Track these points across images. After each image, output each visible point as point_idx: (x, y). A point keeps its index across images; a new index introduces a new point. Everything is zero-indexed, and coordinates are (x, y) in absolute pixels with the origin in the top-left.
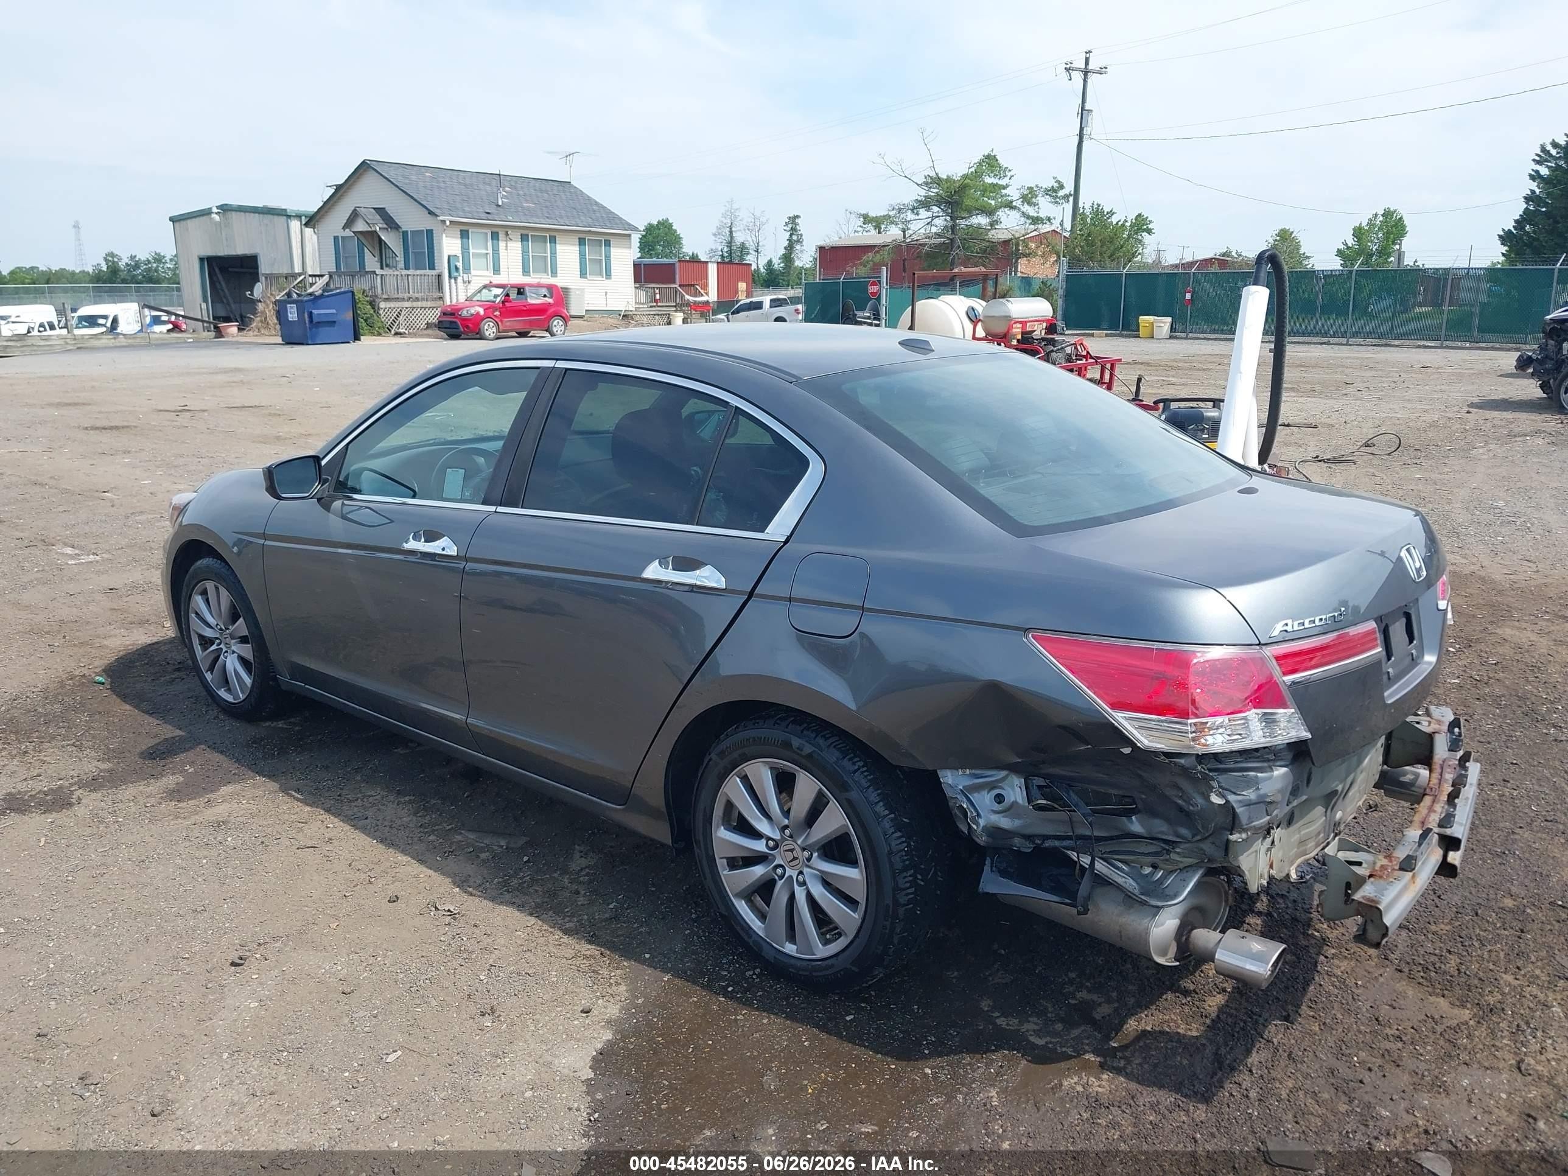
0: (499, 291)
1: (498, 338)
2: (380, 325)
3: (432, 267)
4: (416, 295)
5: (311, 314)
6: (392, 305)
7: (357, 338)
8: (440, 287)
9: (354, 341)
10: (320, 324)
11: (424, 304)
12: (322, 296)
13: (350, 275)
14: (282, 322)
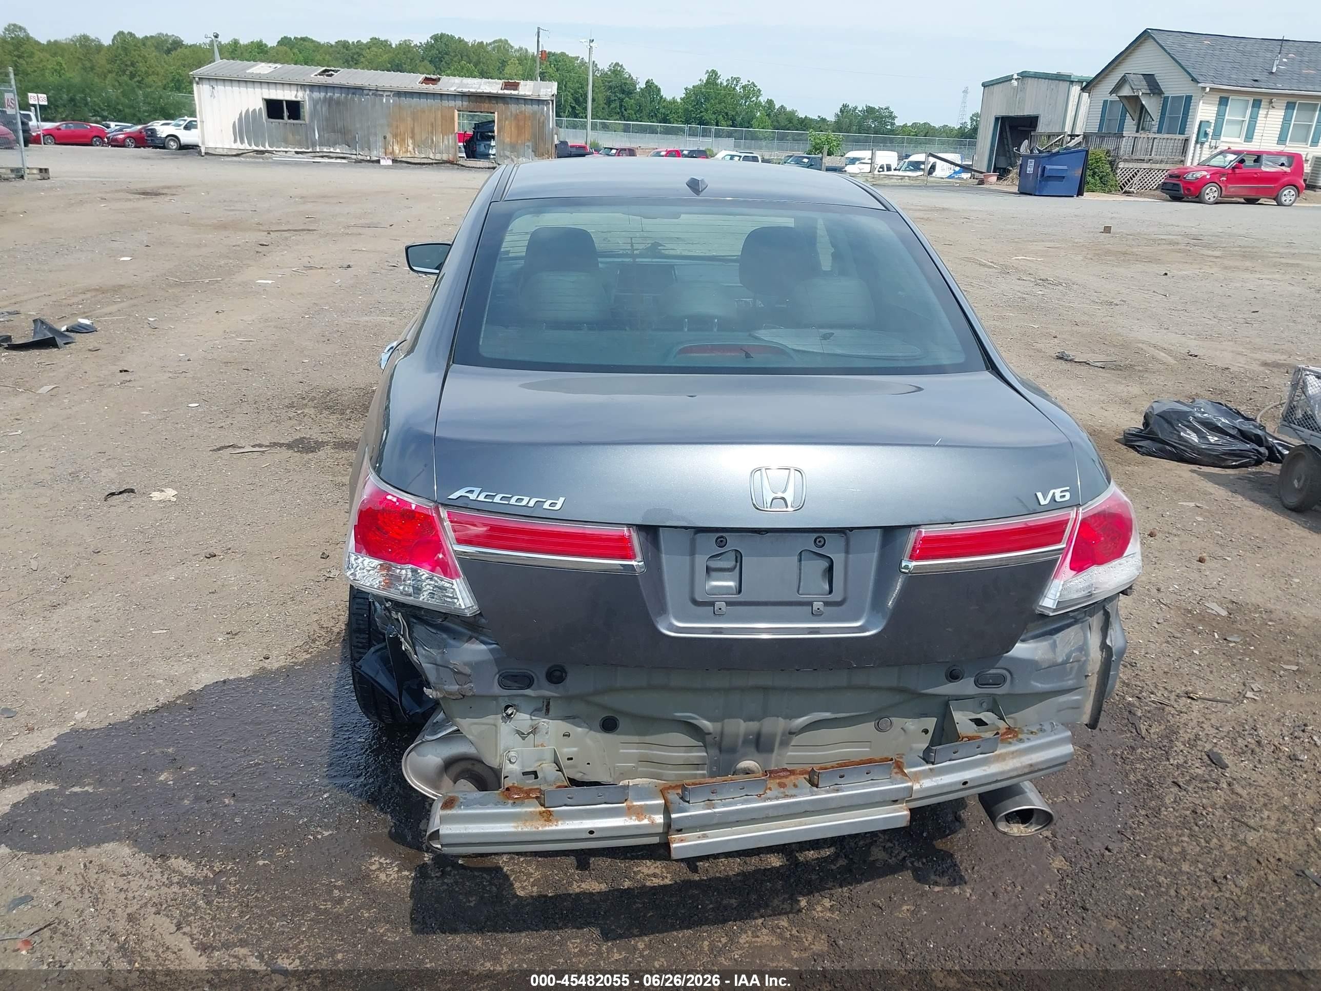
0: (1231, 157)
1: (1216, 203)
2: (1113, 183)
3: (1182, 132)
4: (1158, 157)
5: (1044, 169)
6: (1130, 165)
7: (1080, 193)
8: (1184, 151)
9: (1077, 196)
10: (1050, 178)
11: (1162, 166)
12: (1058, 153)
13: (1101, 136)
14: (1022, 173)
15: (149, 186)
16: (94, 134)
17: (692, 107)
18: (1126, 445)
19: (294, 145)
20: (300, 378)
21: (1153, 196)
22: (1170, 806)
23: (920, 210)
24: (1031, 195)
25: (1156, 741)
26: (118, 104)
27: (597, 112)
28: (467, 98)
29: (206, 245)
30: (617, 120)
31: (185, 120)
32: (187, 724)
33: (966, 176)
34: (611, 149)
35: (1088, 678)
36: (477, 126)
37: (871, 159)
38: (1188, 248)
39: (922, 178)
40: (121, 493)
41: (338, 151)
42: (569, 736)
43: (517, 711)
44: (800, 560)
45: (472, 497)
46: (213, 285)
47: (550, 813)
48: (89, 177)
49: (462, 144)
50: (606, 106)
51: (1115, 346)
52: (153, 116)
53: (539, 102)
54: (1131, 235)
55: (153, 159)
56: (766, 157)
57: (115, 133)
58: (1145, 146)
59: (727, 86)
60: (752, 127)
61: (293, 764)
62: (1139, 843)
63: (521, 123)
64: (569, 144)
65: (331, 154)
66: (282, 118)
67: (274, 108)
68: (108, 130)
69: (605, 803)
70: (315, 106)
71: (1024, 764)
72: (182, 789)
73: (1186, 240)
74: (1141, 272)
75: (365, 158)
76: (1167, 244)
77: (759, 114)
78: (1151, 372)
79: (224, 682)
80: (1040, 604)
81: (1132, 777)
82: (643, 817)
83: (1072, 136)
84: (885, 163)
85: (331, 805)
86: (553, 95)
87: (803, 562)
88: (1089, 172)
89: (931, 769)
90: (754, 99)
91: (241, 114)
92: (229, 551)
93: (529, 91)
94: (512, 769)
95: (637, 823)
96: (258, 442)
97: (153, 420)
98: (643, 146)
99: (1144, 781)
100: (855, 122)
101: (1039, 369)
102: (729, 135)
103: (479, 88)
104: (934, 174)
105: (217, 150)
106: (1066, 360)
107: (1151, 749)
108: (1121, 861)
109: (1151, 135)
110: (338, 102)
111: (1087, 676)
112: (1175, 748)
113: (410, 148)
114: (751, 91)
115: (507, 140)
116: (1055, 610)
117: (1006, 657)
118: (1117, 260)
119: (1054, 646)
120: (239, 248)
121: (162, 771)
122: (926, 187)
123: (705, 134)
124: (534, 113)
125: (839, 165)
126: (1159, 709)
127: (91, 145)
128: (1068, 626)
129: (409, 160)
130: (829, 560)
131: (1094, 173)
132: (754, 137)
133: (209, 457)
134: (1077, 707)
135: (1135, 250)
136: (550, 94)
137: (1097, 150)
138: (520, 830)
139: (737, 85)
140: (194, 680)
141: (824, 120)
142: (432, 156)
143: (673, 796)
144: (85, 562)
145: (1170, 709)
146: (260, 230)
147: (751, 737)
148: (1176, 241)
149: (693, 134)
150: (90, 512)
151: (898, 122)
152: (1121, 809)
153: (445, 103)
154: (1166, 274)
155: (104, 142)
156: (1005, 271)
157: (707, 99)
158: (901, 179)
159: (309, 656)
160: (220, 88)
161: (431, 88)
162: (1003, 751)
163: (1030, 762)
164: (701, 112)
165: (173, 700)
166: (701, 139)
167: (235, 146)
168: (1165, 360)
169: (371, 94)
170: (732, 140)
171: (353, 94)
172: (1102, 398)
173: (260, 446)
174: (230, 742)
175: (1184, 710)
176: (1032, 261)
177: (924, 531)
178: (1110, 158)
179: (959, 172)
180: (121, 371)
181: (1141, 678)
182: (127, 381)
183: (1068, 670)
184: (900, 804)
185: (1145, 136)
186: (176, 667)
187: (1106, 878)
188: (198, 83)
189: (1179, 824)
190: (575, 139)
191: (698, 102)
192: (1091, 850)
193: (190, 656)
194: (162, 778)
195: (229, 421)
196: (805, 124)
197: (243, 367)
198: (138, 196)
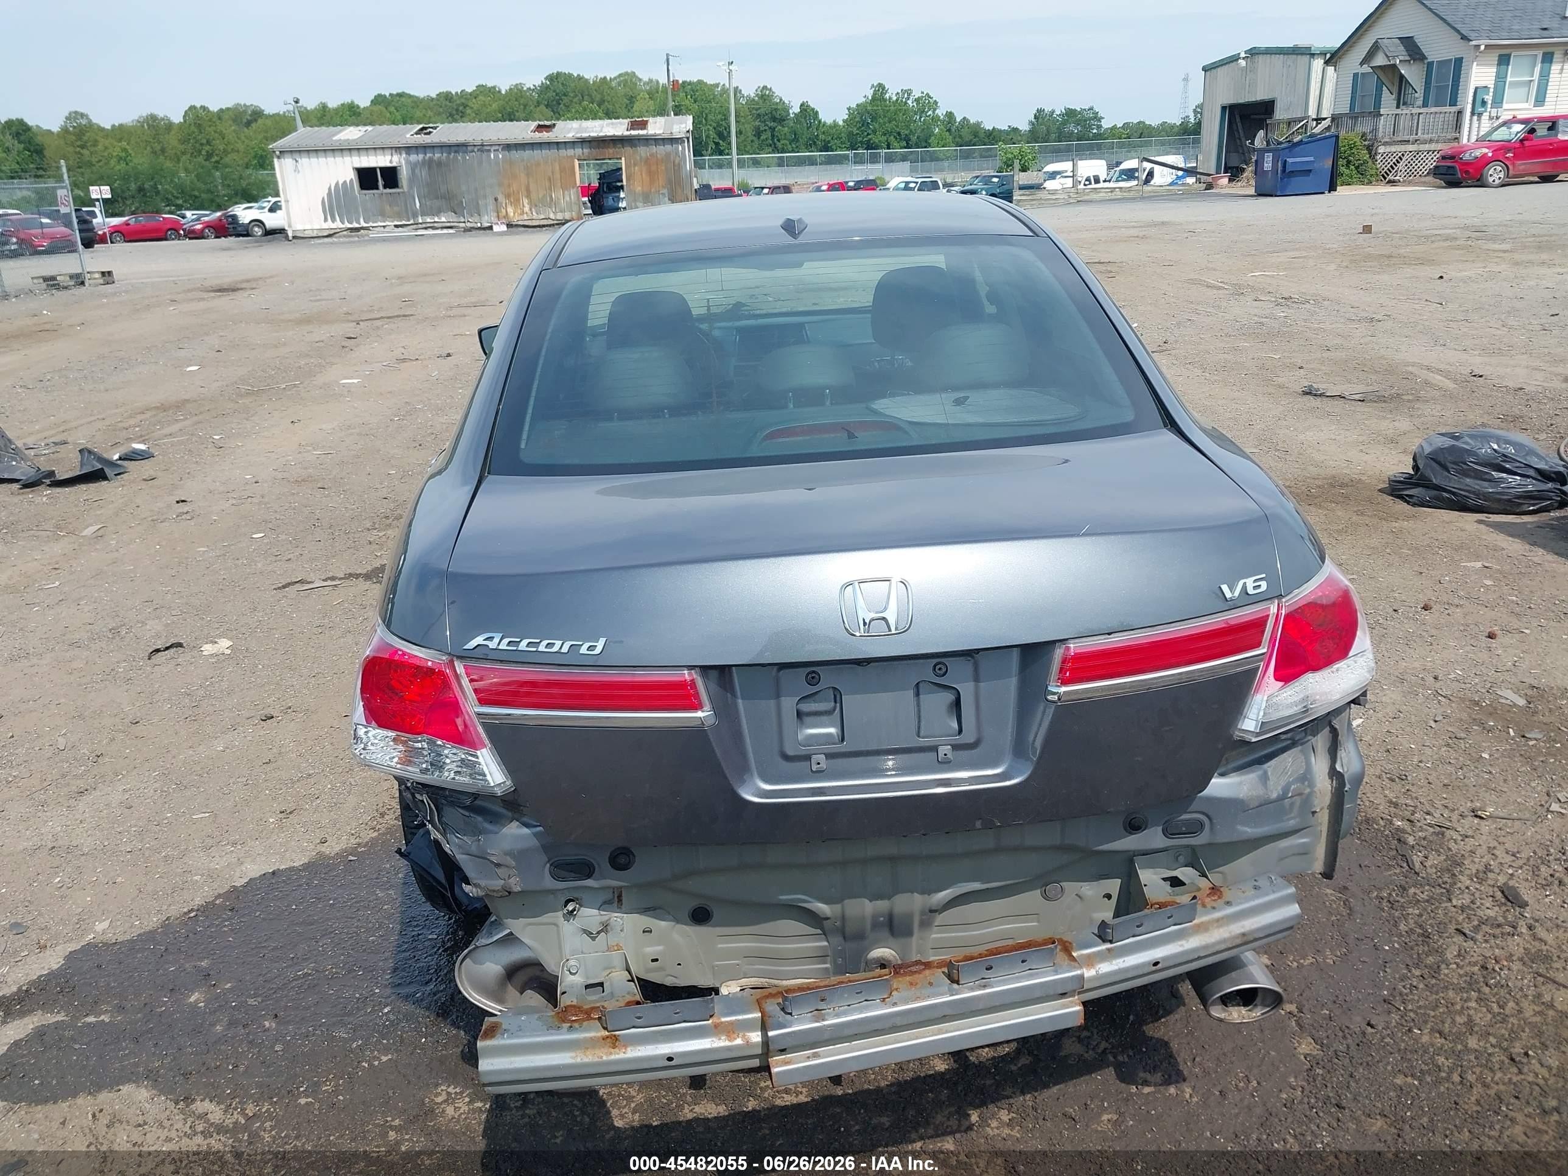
0: (1518, 127)
1: (1503, 186)
2: (1373, 172)
3: (1453, 103)
4: (1426, 136)
5: (1285, 163)
6: (1393, 149)
7: (1332, 188)
8: (1458, 126)
9: (1329, 192)
10: (1293, 173)
11: (1433, 146)
12: (1301, 142)
13: (1354, 116)
14: (1258, 172)
15: (226, 281)
16: (169, 227)
17: (858, 129)
18: (1392, 495)
19: (392, 217)
20: (384, 493)
21: (1424, 184)
22: (1452, 961)
23: (1134, 227)
24: (1271, 196)
25: (1434, 876)
26: (193, 190)
27: (745, 146)
28: (588, 144)
29: (285, 344)
30: (770, 153)
31: (269, 201)
32: (226, 929)
33: (1191, 180)
34: (763, 188)
35: (1316, 815)
36: (602, 177)
37: (1073, 171)
38: (1469, 243)
39: (1137, 188)
40: (167, 648)
41: (443, 219)
42: (651, 931)
43: (581, 906)
44: (917, 694)
45: (492, 645)
46: (290, 390)
47: (616, 1038)
48: (161, 277)
49: (586, 199)
50: (754, 138)
51: (1376, 372)
52: (234, 200)
53: (673, 141)
54: (1397, 233)
55: (234, 249)
56: (949, 180)
57: (192, 224)
58: (1408, 124)
59: (897, 100)
60: (930, 146)
61: (350, 971)
62: (1412, 1014)
63: (654, 168)
64: (713, 187)
65: (436, 225)
66: (377, 188)
67: (367, 178)
68: (183, 221)
69: (685, 1021)
70: (413, 170)
71: (1233, 934)
72: (215, 1012)
73: (1468, 233)
74: (1410, 278)
75: (475, 225)
76: (1444, 240)
77: (937, 130)
78: (1423, 401)
79: (274, 873)
80: (1239, 727)
81: (1402, 927)
82: (735, 1036)
83: (1318, 120)
84: (1091, 174)
85: (392, 1022)
86: (688, 132)
87: (921, 696)
88: (1341, 162)
89: (1109, 950)
90: (930, 113)
91: (330, 189)
92: (289, 711)
93: (660, 129)
94: (571, 982)
95: (727, 1043)
96: (331, 574)
97: (211, 557)
98: (799, 181)
99: (1419, 931)
100: (1054, 129)
101: (1281, 408)
102: (904, 158)
103: (601, 131)
104: (1152, 183)
105: (306, 232)
106: (1315, 395)
107: (1427, 888)
108: (1388, 1040)
109: (1415, 111)
110: (439, 164)
111: (1314, 813)
112: (1459, 885)
113: (527, 209)
114: (926, 103)
115: (639, 189)
116: (1258, 734)
117: (1200, 797)
118: (1380, 265)
119: (1265, 778)
120: (321, 344)
121: (193, 991)
122: (1143, 198)
123: (874, 159)
124: (668, 155)
125: (1037, 182)
126: (1437, 834)
127: (166, 239)
128: (1283, 750)
129: (526, 223)
130: (954, 692)
131: (1349, 162)
132: (934, 158)
133: (272, 596)
134: (1305, 852)
135: (1402, 251)
136: (685, 130)
137: (1348, 135)
138: (579, 1060)
139: (908, 99)
140: (238, 874)
141: (1015, 130)
142: (552, 216)
143: (772, 1006)
144: (121, 736)
145: (1452, 832)
146: (349, 321)
147: (882, 919)
148: (1455, 236)
149: (859, 160)
150: (132, 674)
151: (1106, 124)
152: (1387, 970)
153: (563, 152)
154: (1441, 277)
155: (180, 235)
156: (1238, 291)
157: (874, 119)
158: (1112, 192)
159: (376, 834)
160: (304, 161)
161: (545, 136)
162: (1205, 919)
163: (1243, 930)
164: (868, 134)
165: (211, 900)
166: (870, 166)
167: (325, 226)
168: (1441, 384)
169: (476, 150)
170: (907, 164)
171: (456, 152)
172: (1361, 439)
173: (333, 578)
174: (275, 949)
175: (1470, 833)
176: (1273, 276)
177: (1073, 647)
178: (1366, 143)
179: (1182, 177)
180: (178, 502)
181: (1414, 795)
182: (184, 513)
183: (1288, 807)
184: (1070, 997)
185: (1408, 112)
186: (217, 859)
187: (1368, 1064)
188: (279, 157)
189: (1463, 985)
190: (718, 180)
191: (864, 123)
192: (1348, 1027)
193: (234, 844)
194: (192, 999)
195: (298, 551)
196: (992, 136)
197: (319, 486)
198: (213, 294)
